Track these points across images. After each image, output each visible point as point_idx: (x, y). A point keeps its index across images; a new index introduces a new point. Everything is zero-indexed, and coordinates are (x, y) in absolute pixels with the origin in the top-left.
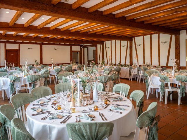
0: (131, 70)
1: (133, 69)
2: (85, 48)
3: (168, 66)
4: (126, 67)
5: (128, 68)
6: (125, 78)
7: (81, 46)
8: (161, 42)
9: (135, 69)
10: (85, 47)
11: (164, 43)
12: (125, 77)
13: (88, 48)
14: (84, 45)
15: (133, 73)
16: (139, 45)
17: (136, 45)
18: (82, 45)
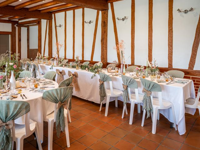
0: (105, 83)
1: (111, 82)
2: (22, 28)
3: (195, 69)
4: (92, 70)
5: (98, 76)
6: (89, 100)
7: (13, 23)
8: (179, 10)
9: (116, 79)
10: (22, 25)
11: (186, 12)
12: (90, 97)
13: (28, 27)
14: (20, 21)
15: (109, 89)
16: (123, 19)
17: (116, 20)
18: (17, 22)
